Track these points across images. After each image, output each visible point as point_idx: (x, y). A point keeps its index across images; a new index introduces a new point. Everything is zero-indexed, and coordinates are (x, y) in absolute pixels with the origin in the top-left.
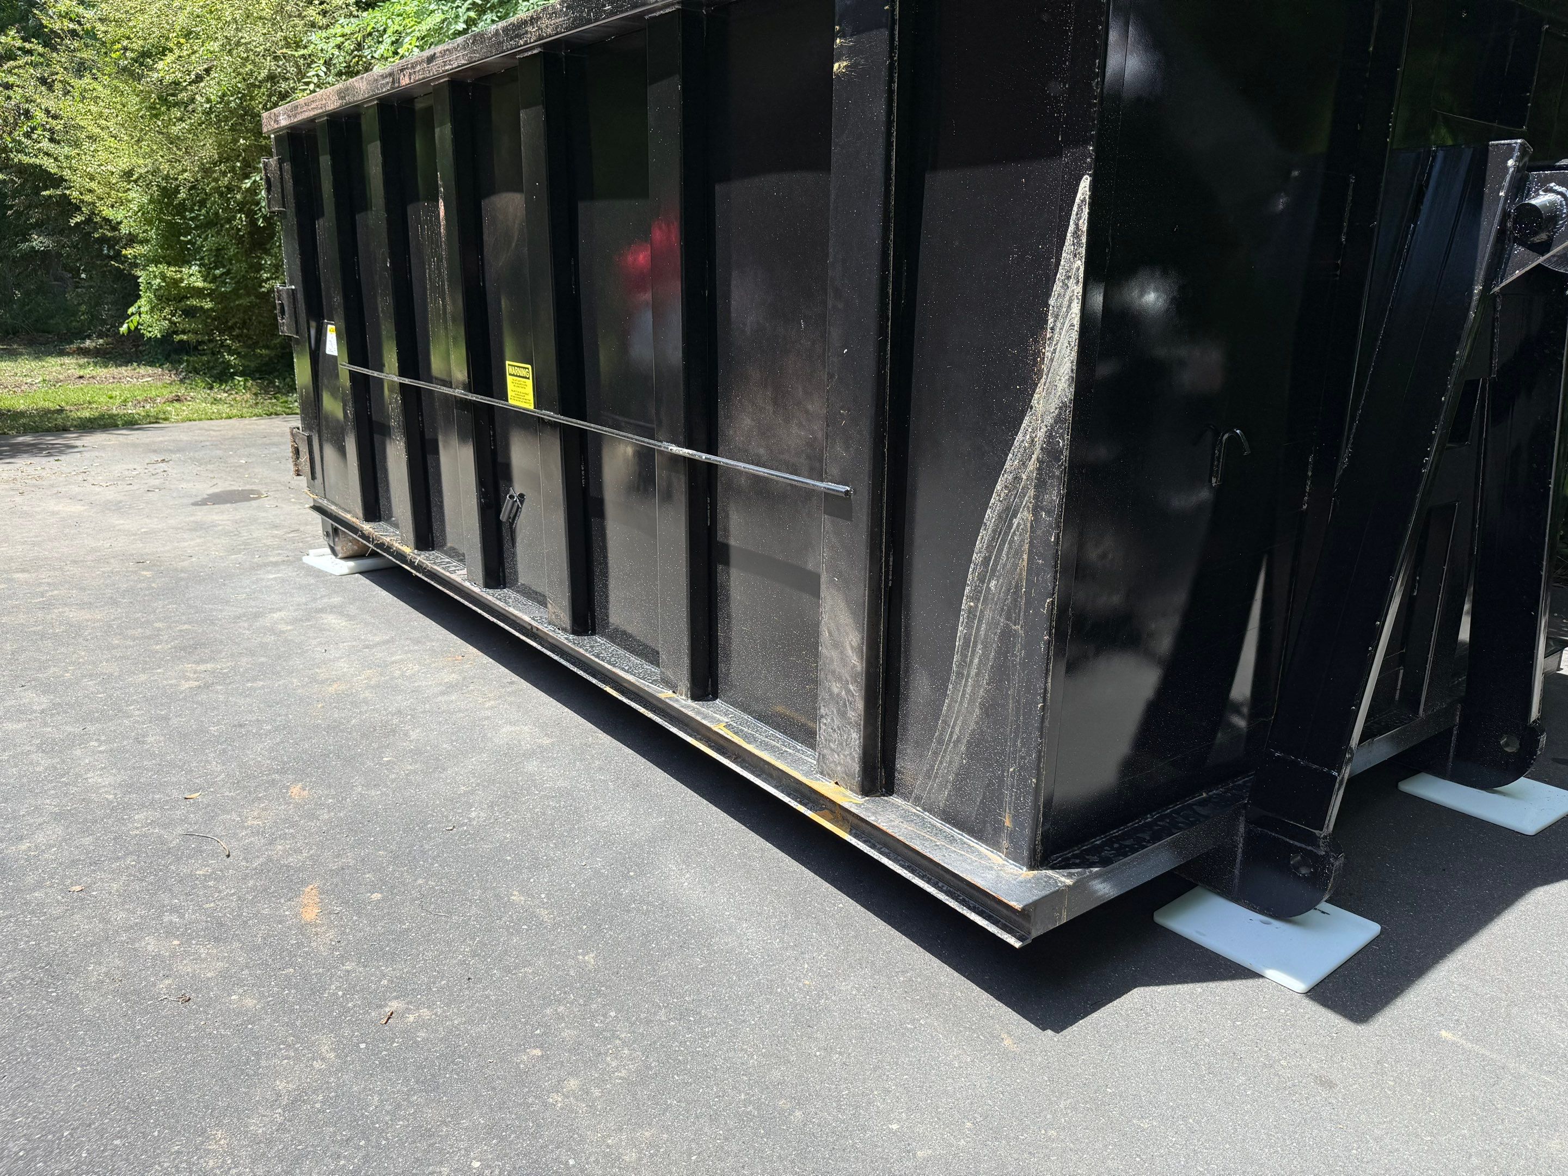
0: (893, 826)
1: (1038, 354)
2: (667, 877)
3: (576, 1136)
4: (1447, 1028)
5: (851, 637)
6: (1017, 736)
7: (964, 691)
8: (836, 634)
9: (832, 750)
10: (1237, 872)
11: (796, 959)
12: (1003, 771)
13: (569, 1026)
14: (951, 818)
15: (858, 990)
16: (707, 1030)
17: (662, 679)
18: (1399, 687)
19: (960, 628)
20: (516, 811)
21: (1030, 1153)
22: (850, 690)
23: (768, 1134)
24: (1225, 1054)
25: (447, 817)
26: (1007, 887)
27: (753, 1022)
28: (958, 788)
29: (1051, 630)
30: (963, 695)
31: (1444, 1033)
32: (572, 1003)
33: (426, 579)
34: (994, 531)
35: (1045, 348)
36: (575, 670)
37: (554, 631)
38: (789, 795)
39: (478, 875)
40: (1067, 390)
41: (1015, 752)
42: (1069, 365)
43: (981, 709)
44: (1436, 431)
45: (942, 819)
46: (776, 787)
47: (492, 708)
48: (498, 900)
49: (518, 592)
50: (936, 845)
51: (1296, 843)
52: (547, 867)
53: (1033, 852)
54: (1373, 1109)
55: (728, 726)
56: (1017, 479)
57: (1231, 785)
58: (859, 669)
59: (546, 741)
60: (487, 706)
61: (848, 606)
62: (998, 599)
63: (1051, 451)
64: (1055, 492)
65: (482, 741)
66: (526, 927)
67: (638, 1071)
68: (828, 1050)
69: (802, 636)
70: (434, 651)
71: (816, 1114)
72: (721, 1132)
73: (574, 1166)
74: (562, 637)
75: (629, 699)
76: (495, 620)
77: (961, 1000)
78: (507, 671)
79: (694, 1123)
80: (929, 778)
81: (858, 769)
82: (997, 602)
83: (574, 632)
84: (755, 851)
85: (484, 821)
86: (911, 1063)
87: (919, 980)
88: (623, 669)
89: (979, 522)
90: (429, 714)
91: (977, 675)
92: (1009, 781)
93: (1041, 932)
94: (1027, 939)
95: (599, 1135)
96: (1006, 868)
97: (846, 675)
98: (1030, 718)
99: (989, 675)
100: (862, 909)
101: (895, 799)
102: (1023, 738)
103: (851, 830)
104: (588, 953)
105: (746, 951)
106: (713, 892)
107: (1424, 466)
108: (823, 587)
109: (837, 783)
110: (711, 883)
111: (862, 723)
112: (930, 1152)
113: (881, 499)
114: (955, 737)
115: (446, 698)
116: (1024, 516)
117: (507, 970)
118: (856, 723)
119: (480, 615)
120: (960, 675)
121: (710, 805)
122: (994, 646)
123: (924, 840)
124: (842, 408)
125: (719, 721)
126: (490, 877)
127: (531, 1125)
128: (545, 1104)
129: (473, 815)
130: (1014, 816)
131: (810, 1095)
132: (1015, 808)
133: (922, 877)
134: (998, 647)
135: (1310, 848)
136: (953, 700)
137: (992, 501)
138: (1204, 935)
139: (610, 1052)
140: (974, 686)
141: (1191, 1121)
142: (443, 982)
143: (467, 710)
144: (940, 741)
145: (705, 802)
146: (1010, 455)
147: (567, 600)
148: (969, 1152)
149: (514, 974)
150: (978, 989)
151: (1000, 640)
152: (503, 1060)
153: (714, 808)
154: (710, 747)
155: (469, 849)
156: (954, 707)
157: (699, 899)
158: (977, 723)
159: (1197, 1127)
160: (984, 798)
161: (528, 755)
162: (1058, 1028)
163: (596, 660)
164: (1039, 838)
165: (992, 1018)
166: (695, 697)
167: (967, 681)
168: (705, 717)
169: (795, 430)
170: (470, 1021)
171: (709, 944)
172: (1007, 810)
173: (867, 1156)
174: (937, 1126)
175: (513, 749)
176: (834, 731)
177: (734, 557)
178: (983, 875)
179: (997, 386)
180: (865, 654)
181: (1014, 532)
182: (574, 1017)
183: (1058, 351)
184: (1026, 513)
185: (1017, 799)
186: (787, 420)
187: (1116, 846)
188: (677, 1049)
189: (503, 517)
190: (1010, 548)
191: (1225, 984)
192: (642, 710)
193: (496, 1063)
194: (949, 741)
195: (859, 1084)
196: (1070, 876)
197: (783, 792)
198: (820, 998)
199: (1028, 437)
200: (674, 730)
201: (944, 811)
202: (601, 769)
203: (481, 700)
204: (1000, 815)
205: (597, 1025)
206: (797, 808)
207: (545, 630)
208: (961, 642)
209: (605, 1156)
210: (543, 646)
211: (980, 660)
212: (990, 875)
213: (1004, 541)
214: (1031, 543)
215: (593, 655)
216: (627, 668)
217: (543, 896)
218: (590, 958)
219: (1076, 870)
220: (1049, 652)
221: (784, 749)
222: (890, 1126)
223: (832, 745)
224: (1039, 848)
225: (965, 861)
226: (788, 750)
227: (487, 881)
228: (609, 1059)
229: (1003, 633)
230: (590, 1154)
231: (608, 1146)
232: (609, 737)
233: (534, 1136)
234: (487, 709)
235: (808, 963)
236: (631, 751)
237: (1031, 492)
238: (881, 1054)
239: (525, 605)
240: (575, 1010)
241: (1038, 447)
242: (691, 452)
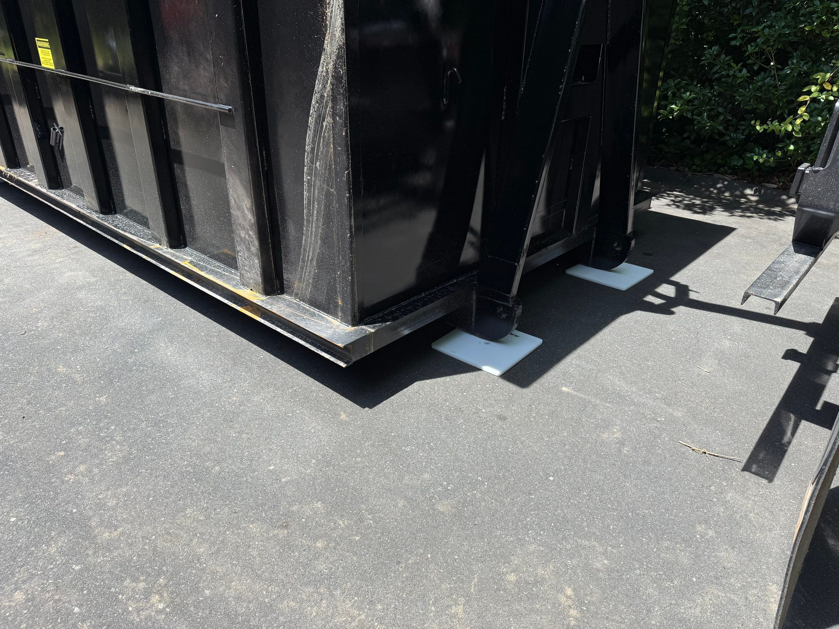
0: (281, 311)
1: (324, 14)
2: (158, 351)
3: (79, 496)
4: (566, 386)
5: (246, 202)
6: (339, 254)
7: (312, 230)
8: (237, 201)
9: (246, 271)
10: (473, 319)
11: (230, 387)
12: (335, 275)
13: (84, 437)
14: (313, 303)
15: (264, 399)
16: (170, 430)
17: (153, 237)
18: (563, 220)
19: (305, 193)
20: (67, 321)
21: (345, 471)
22: (250, 235)
23: (197, 481)
24: (455, 409)
25: (22, 327)
26: (338, 336)
27: (198, 423)
28: (315, 287)
29: (350, 190)
30: (311, 233)
31: (564, 389)
32: (88, 424)
33: (17, 186)
34: (314, 131)
35: (327, 10)
36: (106, 236)
37: (90, 213)
38: (227, 299)
39: (38, 359)
40: (340, 37)
41: (339, 263)
42: (340, 20)
43: (321, 240)
44: (566, 69)
45: (309, 304)
46: (221, 295)
47: (60, 262)
48: (49, 372)
49: (71, 191)
50: (304, 318)
51: (499, 302)
52: (83, 351)
53: (354, 317)
54: (523, 428)
55: (191, 262)
56: (322, 96)
57: (470, 275)
58: (253, 221)
59: (93, 280)
60: (57, 261)
61: (242, 183)
62: (322, 173)
63: (337, 77)
64: (342, 104)
65: (51, 282)
66: (65, 385)
67: (124, 456)
68: (240, 433)
69: (225, 204)
70: (28, 231)
71: (227, 467)
72: (170, 483)
73: (76, 512)
74: (95, 216)
75: (137, 251)
76: (58, 209)
77: (322, 398)
78: (73, 240)
79: (154, 480)
80: (301, 282)
81: (261, 280)
82: (321, 175)
83: (102, 213)
84: (215, 332)
85: (46, 328)
86: (287, 434)
87: (300, 390)
88: (131, 233)
89: (306, 126)
90: (18, 268)
91: (317, 220)
92: (338, 280)
93: (358, 358)
94: (350, 362)
95: (94, 494)
96: (340, 327)
97: (247, 226)
98: (344, 243)
99: (322, 220)
100: (274, 357)
101: (285, 296)
102: (342, 255)
103: (262, 315)
104: (102, 396)
105: (201, 386)
106: (185, 357)
107: (560, 90)
108: (227, 172)
109: (251, 290)
110: (185, 352)
111: (259, 253)
112: (289, 478)
113: (251, 114)
114: (310, 258)
115: (31, 258)
116: (328, 120)
117: (50, 410)
118: (256, 254)
119: (49, 206)
120: (308, 220)
121: (191, 309)
122: (323, 202)
123: (297, 316)
124: (220, 55)
125: (186, 260)
126: (46, 359)
127: (52, 493)
128: (63, 482)
129: (40, 324)
130: (342, 299)
131: (225, 457)
132: (343, 294)
133: (298, 337)
134: (325, 203)
135: (505, 304)
136: (307, 237)
137: (311, 111)
138: (455, 352)
139: (108, 448)
140: (316, 227)
141: (432, 444)
142: (6, 421)
143: (44, 264)
144: (303, 261)
145: (188, 308)
146: (317, 81)
147: (94, 193)
148: (311, 475)
149: (54, 412)
150: (332, 391)
151: (326, 198)
152: (39, 459)
153: (193, 311)
154: (183, 275)
155: (34, 344)
156: (308, 240)
157: (176, 361)
158: (320, 249)
159: (434, 447)
160: (328, 290)
161: (80, 288)
162: (371, 407)
163: (115, 229)
164: (356, 309)
165: (337, 405)
166: (172, 246)
167: (312, 225)
168: (177, 257)
169: (202, 72)
170: (21, 441)
171: (179, 384)
172: (339, 296)
173: (253, 485)
174: (296, 464)
175: (71, 285)
176: (246, 259)
177: (186, 159)
178: (326, 332)
179: (305, 36)
180: (254, 212)
181: (325, 131)
182: (89, 432)
183: (333, 11)
184: (329, 118)
185: (343, 289)
186: (197, 66)
187: (402, 310)
188: (150, 442)
189: (52, 142)
190: (324, 141)
191: (462, 375)
192: (144, 257)
193: (34, 463)
194: (308, 260)
195: (255, 448)
196: (374, 328)
197: (224, 298)
198: (240, 405)
199: (325, 69)
200: (163, 267)
201: (310, 300)
202: (125, 293)
203: (54, 258)
204: (336, 299)
205: (102, 435)
206: (232, 306)
207: (85, 212)
208: (307, 201)
209: (97, 504)
210: (87, 223)
211: (317, 212)
212: (330, 332)
213: (320, 137)
214: (333, 137)
215: (113, 226)
216: (133, 232)
217: (78, 367)
218: (103, 399)
219: (378, 324)
220: (350, 204)
221: (224, 273)
222: (269, 468)
223: (246, 268)
224: (357, 315)
225: (318, 325)
226: (226, 273)
227: (43, 361)
228: (107, 452)
229: (326, 195)
230: (87, 505)
231: (99, 499)
232: (133, 275)
233: (53, 500)
234: (57, 263)
235: (236, 389)
236: (145, 282)
237: (330, 105)
238: (271, 431)
239: (74, 198)
240: (89, 428)
241: (330, 75)
242: (142, 89)
